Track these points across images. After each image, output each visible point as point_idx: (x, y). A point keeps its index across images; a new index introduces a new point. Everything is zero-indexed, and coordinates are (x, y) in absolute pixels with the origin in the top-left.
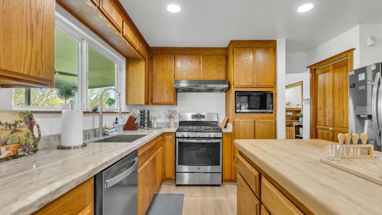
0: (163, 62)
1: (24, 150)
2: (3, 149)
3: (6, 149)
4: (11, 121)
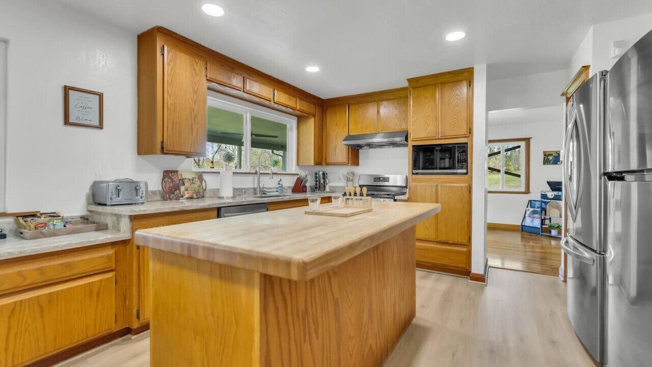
0: (336, 115)
1: (197, 195)
2: (186, 193)
3: (188, 193)
4: (191, 177)
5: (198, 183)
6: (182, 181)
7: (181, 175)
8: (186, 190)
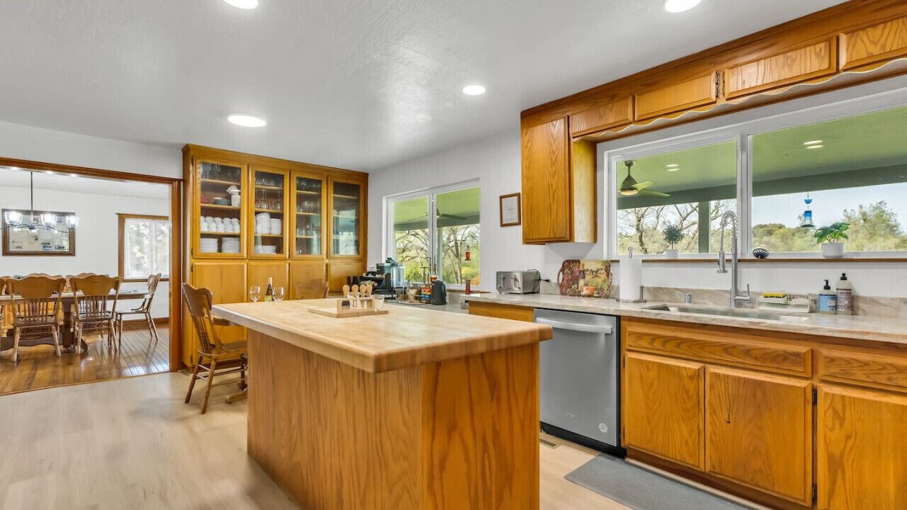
1: (598, 294)
2: (585, 288)
3: (587, 289)
4: (594, 268)
5: (603, 276)
6: (583, 274)
7: (583, 265)
8: (586, 285)
